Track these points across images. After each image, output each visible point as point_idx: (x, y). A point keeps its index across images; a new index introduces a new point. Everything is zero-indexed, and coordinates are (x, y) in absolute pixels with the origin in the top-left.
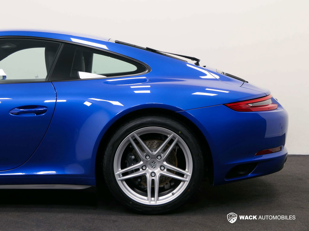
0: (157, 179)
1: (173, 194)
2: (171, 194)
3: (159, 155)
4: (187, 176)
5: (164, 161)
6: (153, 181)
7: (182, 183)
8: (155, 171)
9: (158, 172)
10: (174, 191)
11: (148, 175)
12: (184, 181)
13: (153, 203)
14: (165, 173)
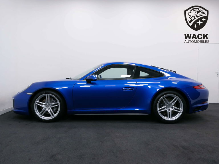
0: (171, 112)
1: (176, 117)
2: (175, 117)
3: (171, 104)
4: (181, 111)
5: (173, 106)
6: (169, 112)
7: (179, 113)
8: (170, 109)
9: (171, 109)
10: (176, 116)
11: (168, 111)
12: (180, 112)
13: (170, 120)
14: (173, 110)
